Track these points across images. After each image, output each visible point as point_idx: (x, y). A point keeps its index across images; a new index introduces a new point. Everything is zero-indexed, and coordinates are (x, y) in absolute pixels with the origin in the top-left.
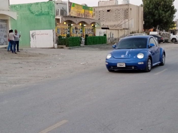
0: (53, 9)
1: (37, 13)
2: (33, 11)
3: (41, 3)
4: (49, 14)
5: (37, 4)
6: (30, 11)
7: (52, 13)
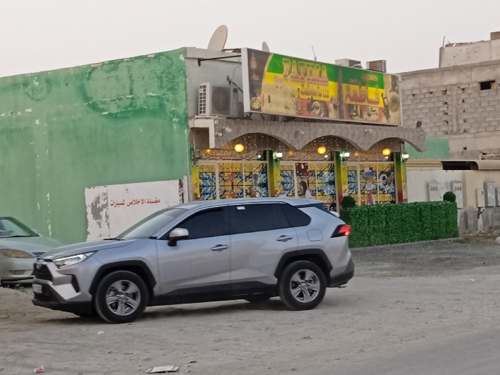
0: (182, 85)
1: (114, 109)
2: (97, 98)
3: (131, 60)
4: (162, 106)
5: (114, 65)
6: (87, 99)
7: (176, 103)
